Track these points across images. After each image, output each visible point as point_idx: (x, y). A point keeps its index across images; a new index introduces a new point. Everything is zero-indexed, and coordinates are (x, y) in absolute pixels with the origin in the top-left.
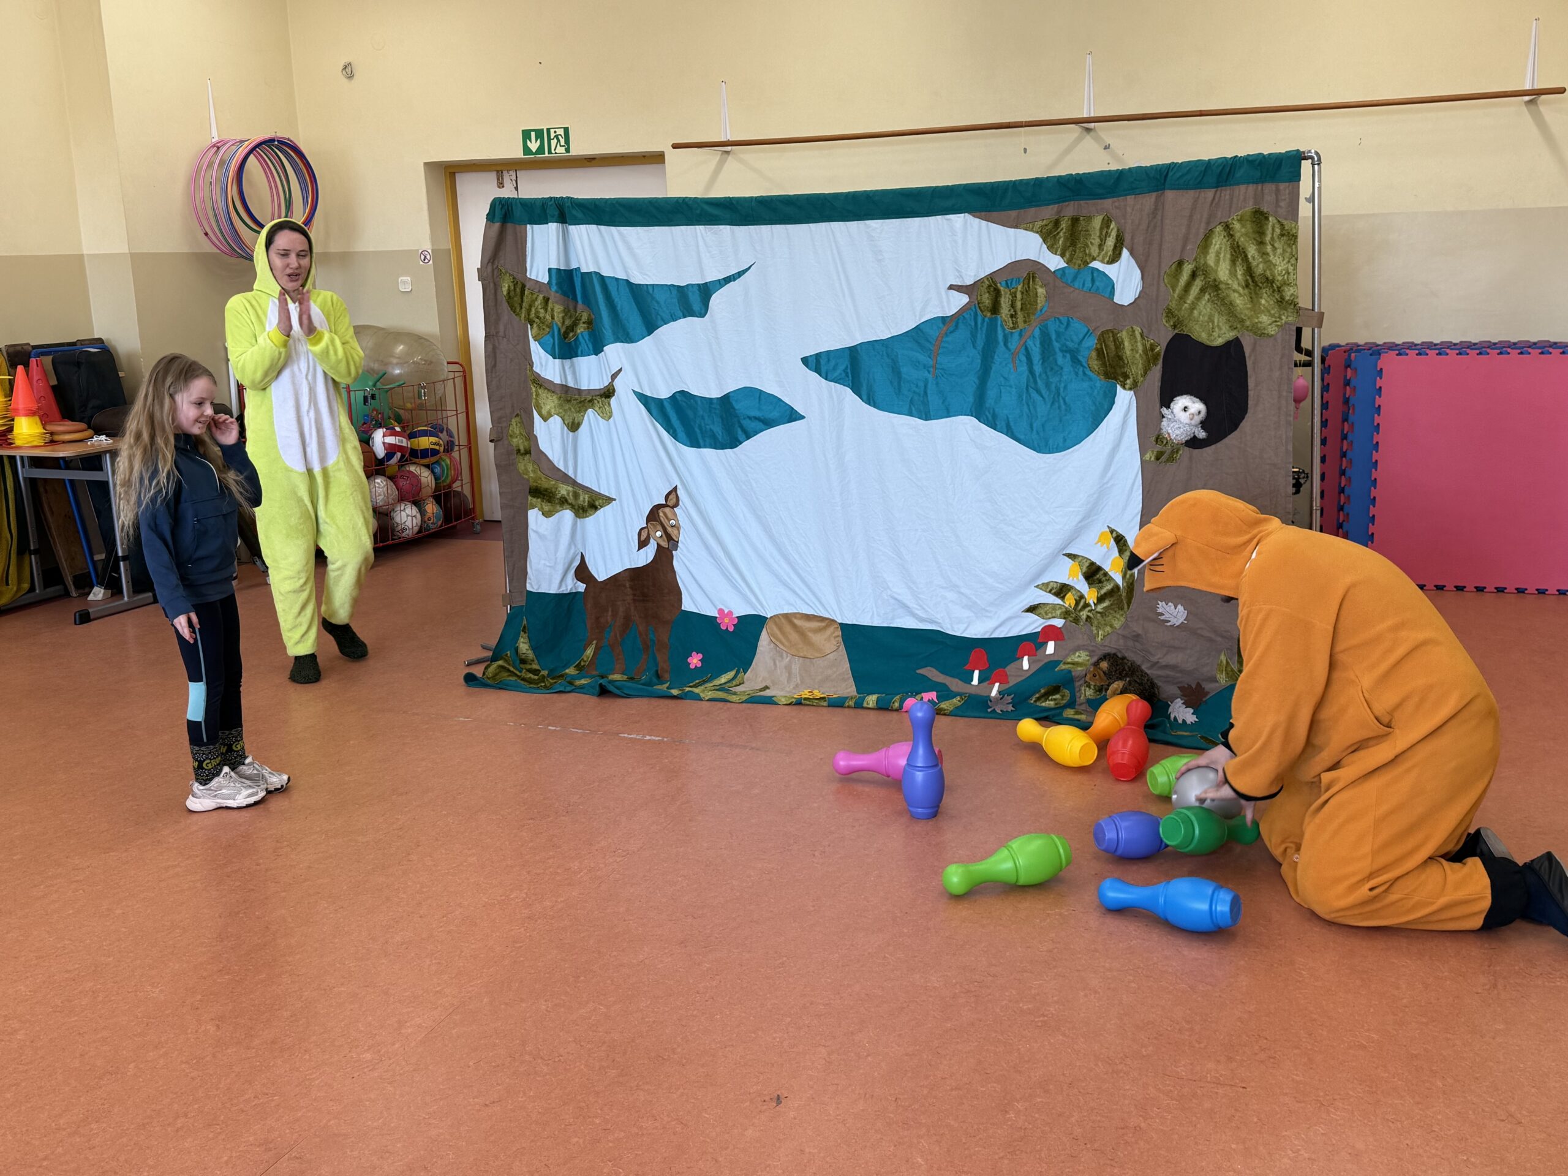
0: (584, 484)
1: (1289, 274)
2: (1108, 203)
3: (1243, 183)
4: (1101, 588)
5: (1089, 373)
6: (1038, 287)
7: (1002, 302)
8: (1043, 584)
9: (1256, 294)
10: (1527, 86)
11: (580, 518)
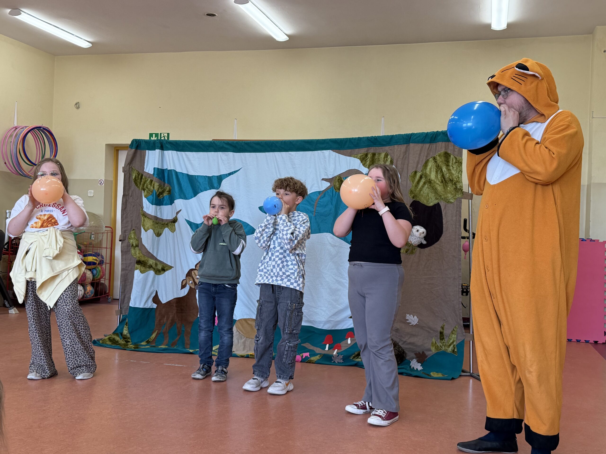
0: (161, 260)
1: (459, 178)
2: (387, 148)
3: (440, 141)
9: (446, 185)
11: (157, 274)
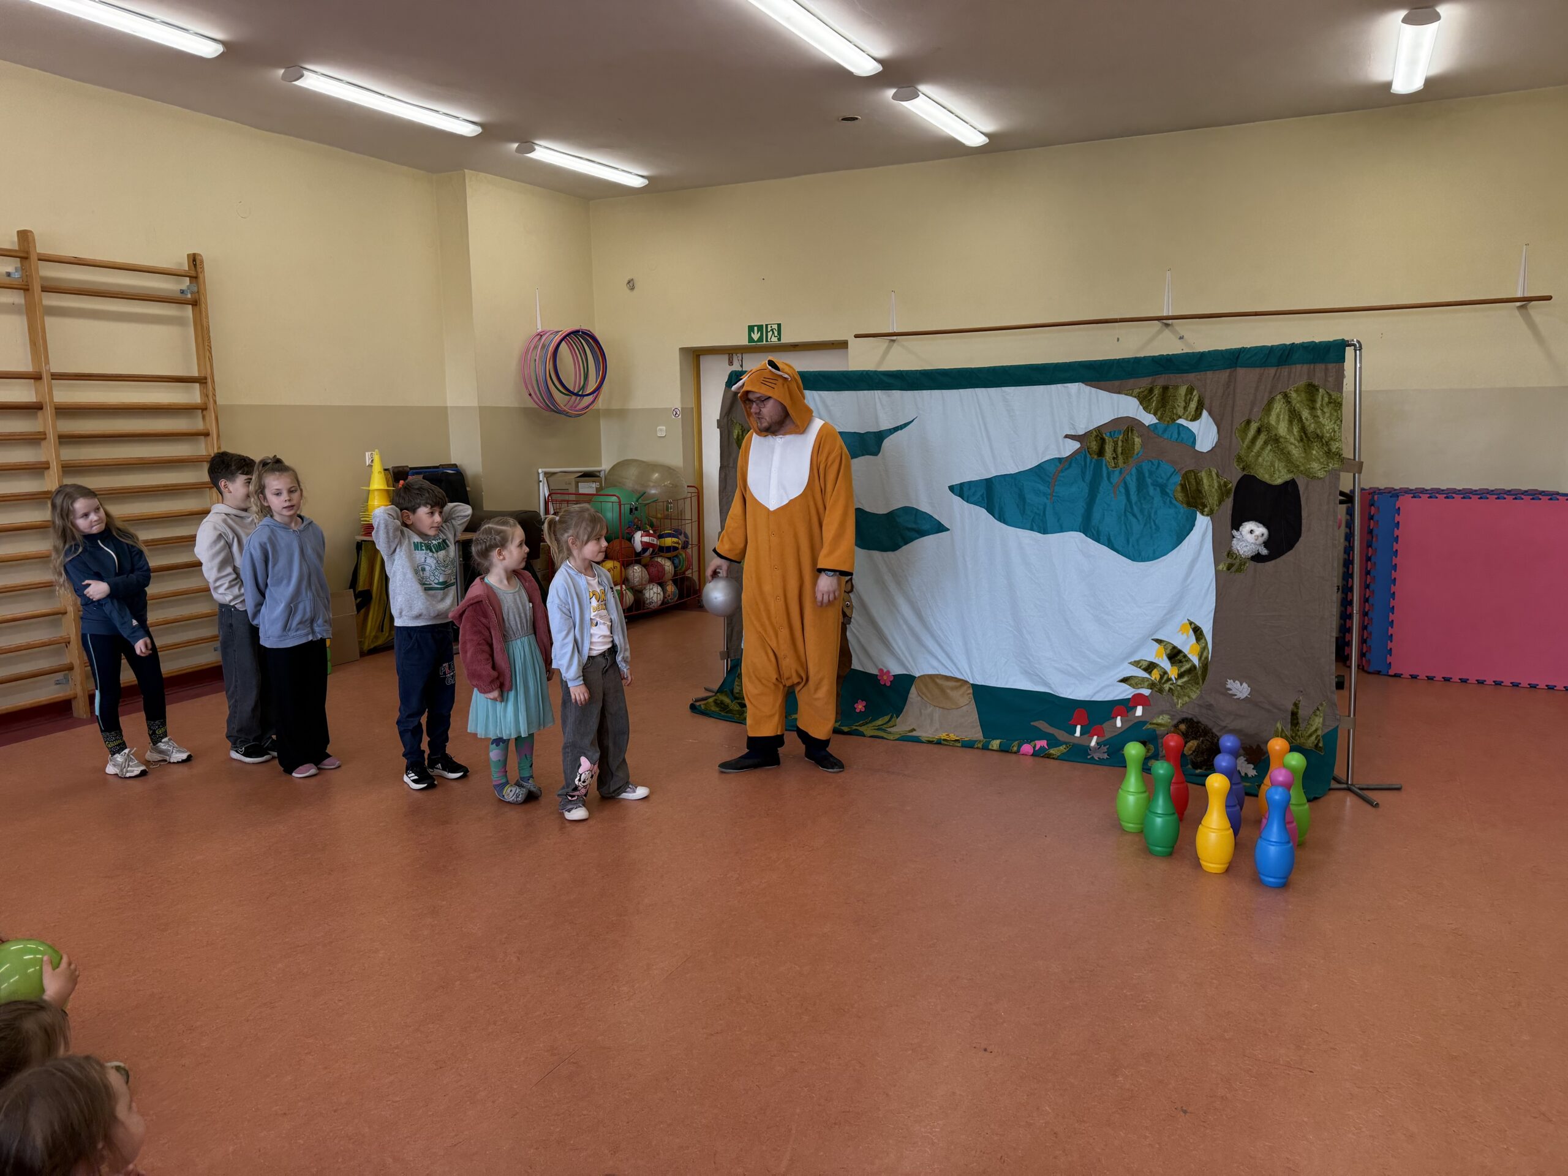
1: (1335, 432)
2: (1192, 376)
3: (1299, 363)
4: (1181, 667)
5: (1174, 502)
6: (1135, 437)
7: (1107, 448)
8: (1135, 662)
9: (1309, 446)
10: (1519, 295)
